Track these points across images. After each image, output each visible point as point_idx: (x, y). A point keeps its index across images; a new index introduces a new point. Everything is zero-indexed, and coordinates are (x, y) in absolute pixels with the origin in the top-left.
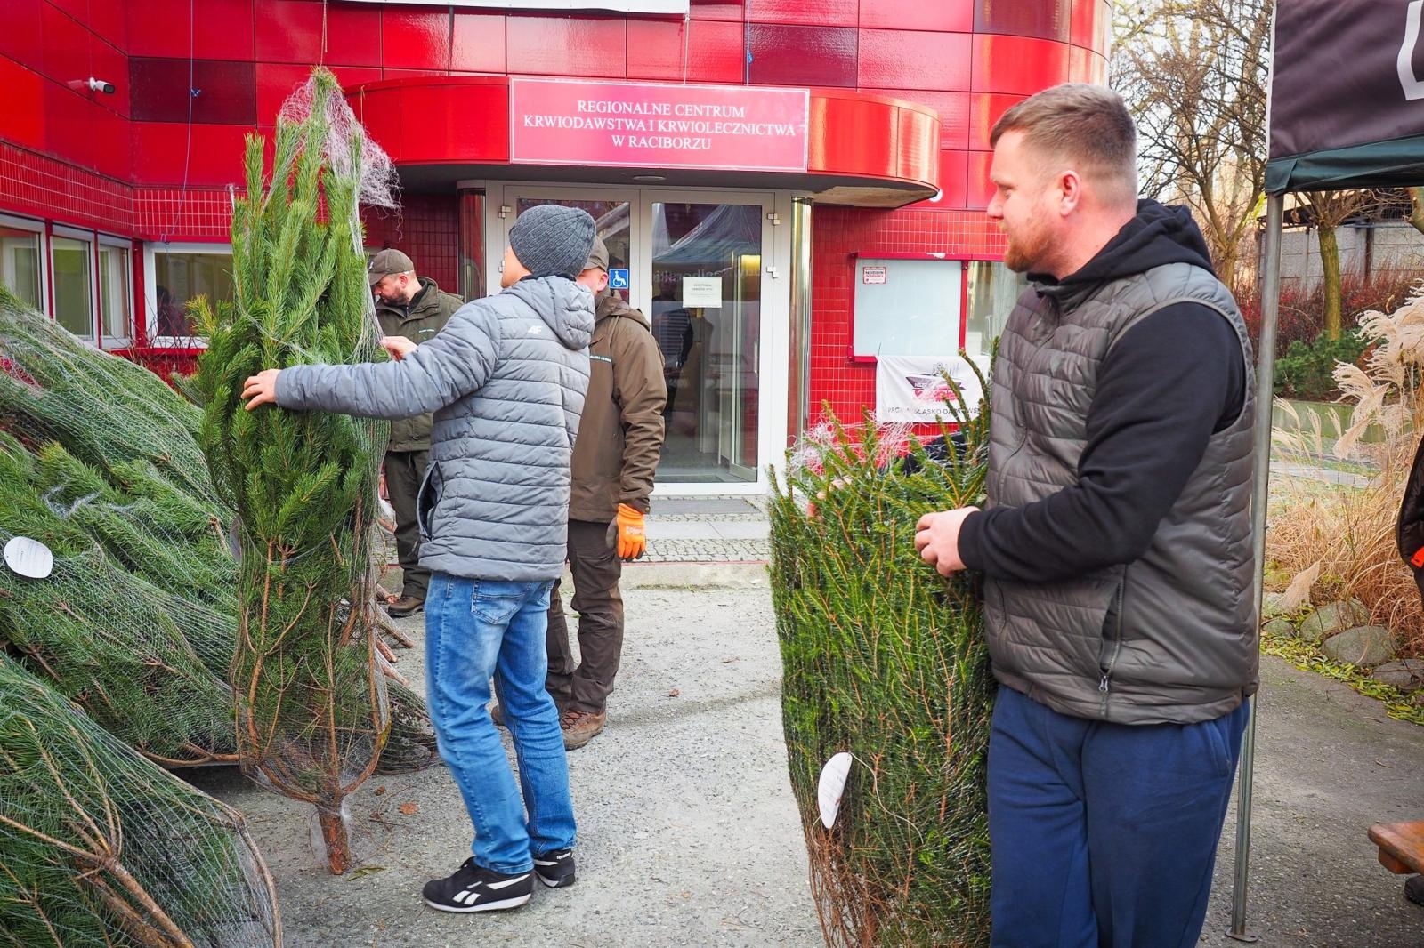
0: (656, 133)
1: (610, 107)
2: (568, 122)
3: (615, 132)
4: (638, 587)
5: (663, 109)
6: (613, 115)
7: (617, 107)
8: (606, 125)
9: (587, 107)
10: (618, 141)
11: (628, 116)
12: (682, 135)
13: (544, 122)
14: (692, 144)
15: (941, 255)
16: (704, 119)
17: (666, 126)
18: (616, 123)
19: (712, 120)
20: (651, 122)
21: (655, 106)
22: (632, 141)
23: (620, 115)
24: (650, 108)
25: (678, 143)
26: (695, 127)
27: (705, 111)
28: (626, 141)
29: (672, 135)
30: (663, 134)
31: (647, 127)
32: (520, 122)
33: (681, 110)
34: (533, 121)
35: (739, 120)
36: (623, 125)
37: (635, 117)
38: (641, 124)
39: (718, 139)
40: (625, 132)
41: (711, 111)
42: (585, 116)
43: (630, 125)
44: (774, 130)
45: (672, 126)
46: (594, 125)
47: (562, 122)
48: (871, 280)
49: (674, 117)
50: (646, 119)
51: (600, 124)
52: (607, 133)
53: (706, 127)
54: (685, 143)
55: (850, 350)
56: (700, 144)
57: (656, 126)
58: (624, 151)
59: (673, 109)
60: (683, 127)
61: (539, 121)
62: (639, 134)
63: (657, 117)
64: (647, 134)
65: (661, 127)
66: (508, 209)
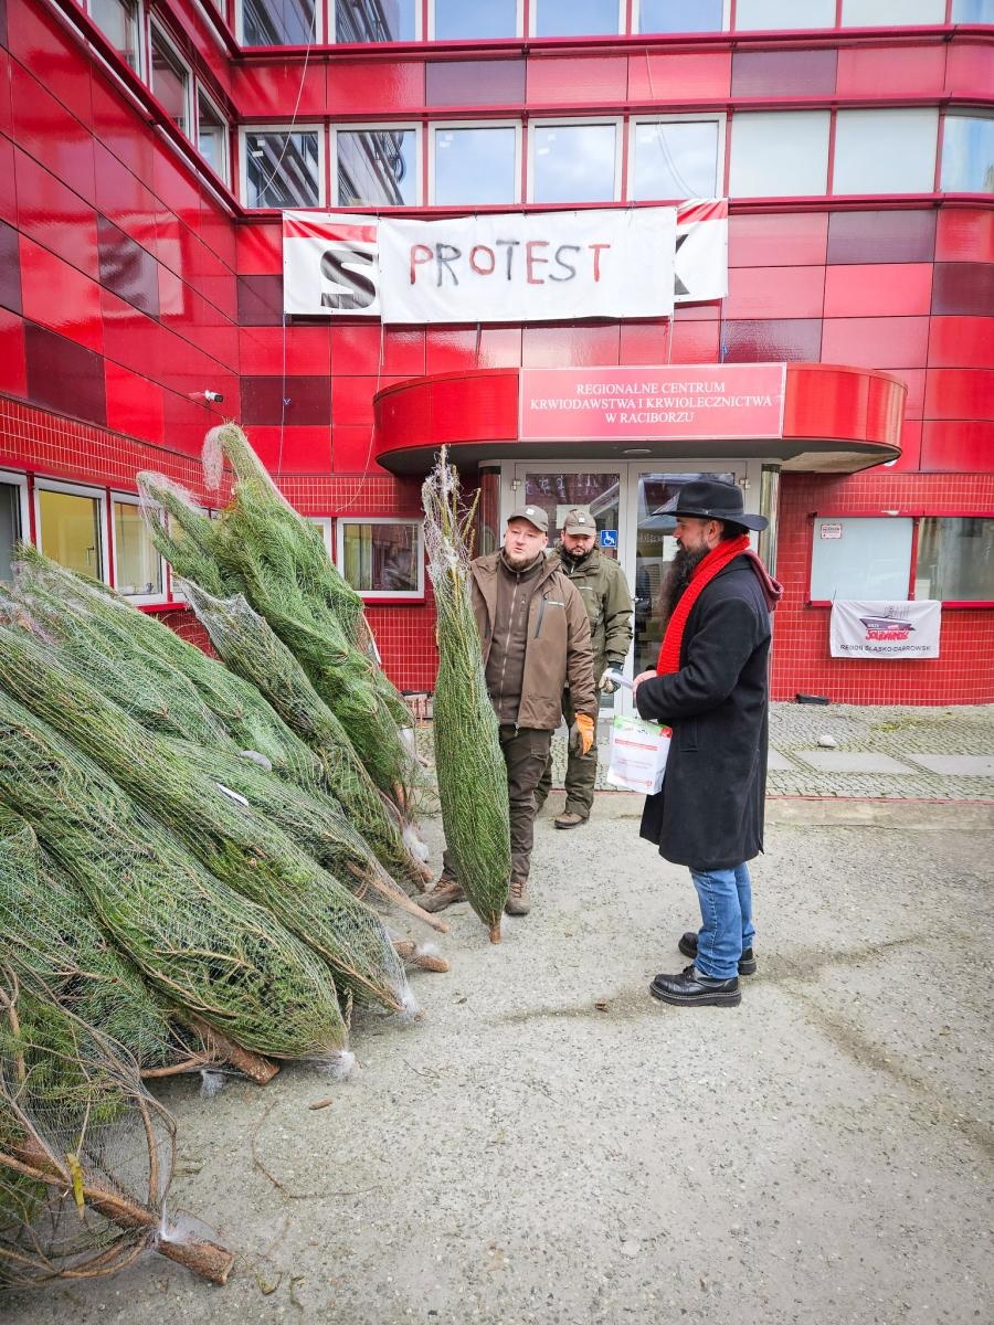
0: (645, 410)
1: (605, 389)
2: (568, 404)
3: (609, 411)
4: (622, 817)
5: (652, 388)
6: (607, 396)
7: (610, 389)
8: (601, 405)
9: (584, 390)
10: (611, 418)
11: (620, 396)
12: (667, 410)
13: (547, 405)
14: (676, 418)
15: (894, 513)
16: (688, 395)
17: (654, 403)
18: (609, 404)
19: (695, 396)
20: (641, 400)
21: (644, 386)
22: (623, 418)
23: (614, 396)
24: (639, 389)
25: (663, 417)
26: (679, 402)
27: (689, 388)
28: (618, 418)
29: (658, 411)
30: (651, 410)
31: (637, 404)
32: (528, 405)
33: (667, 388)
34: (538, 404)
35: (721, 394)
36: (616, 403)
37: (627, 396)
38: (632, 403)
39: (700, 412)
40: (617, 411)
41: (695, 387)
42: (583, 397)
43: (622, 404)
44: (751, 401)
45: (659, 404)
46: (590, 405)
47: (563, 404)
48: (828, 535)
49: (660, 395)
50: (635, 398)
51: (595, 404)
52: (601, 413)
53: (689, 403)
54: (670, 417)
55: (807, 595)
56: (684, 417)
57: (644, 403)
58: (616, 427)
59: (660, 388)
60: (669, 403)
61: (543, 404)
62: (629, 411)
63: (646, 395)
64: (637, 411)
65: (649, 404)
66: (519, 483)
